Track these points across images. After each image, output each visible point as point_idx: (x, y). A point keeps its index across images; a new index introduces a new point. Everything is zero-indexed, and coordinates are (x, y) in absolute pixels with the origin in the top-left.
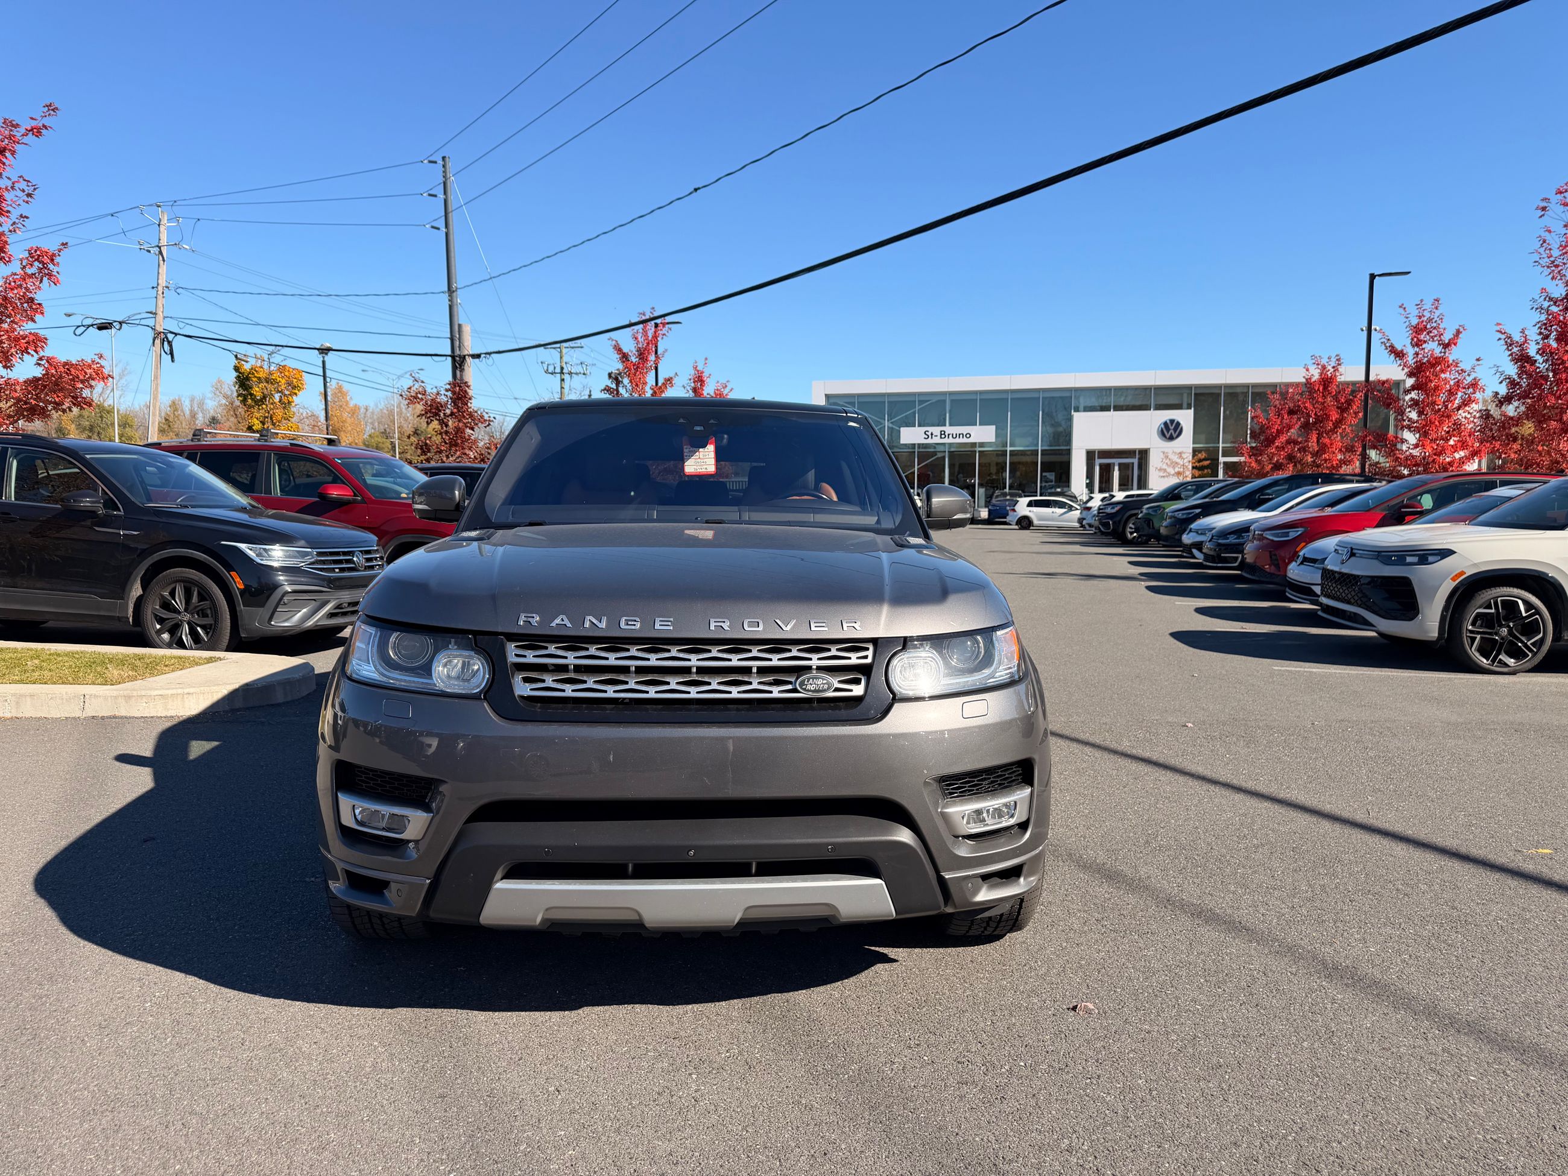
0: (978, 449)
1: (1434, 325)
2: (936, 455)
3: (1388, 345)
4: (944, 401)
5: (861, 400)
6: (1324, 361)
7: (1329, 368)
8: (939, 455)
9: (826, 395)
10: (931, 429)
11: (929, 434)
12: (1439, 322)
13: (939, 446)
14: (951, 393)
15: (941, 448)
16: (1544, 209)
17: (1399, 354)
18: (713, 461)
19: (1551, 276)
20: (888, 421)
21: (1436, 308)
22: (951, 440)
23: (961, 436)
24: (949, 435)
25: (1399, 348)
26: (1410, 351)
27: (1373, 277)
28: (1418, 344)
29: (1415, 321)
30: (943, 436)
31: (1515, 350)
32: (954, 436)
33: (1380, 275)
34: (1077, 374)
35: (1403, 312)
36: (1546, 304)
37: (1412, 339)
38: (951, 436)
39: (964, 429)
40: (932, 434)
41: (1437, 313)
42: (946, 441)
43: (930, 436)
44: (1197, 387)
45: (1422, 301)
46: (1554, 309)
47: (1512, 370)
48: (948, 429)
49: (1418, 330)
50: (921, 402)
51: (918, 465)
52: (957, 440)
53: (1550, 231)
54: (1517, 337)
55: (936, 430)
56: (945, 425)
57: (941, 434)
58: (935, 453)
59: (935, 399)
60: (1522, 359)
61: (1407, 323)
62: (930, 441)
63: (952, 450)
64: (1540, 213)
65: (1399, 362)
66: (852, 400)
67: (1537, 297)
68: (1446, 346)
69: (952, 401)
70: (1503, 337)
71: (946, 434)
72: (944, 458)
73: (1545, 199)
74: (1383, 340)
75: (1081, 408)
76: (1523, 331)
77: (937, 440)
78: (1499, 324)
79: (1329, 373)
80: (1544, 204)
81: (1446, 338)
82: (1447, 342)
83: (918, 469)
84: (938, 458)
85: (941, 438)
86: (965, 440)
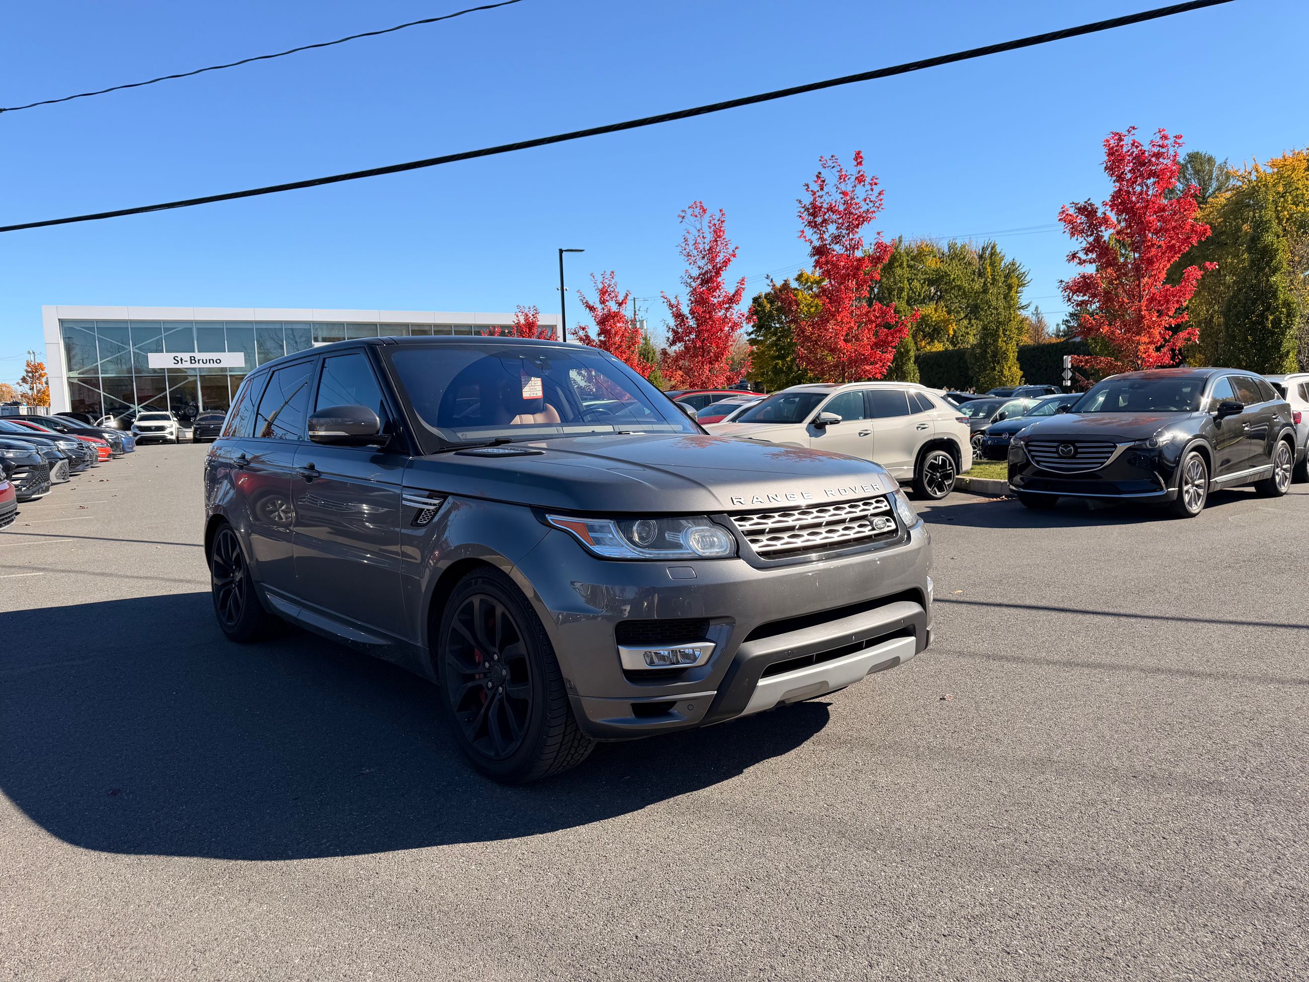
0: (229, 373)
1: (612, 289)
2: (187, 379)
3: (584, 301)
4: (191, 329)
5: (101, 325)
6: (526, 310)
7: (530, 315)
8: (191, 379)
9: (59, 320)
10: (180, 355)
11: (179, 359)
12: (615, 287)
13: (189, 370)
14: (197, 322)
15: (192, 373)
16: (683, 217)
17: (592, 309)
18: (540, 388)
19: (688, 262)
20: (133, 346)
21: (613, 278)
22: (201, 365)
23: (211, 361)
24: (199, 360)
25: (591, 303)
26: (599, 306)
27: (561, 251)
28: (603, 302)
29: (601, 286)
30: (193, 361)
31: (674, 309)
32: (205, 362)
33: (565, 251)
34: (314, 310)
35: (593, 279)
36: (689, 281)
37: (600, 298)
38: (201, 361)
39: (214, 356)
40: (181, 360)
41: (613, 281)
42: (196, 365)
43: (180, 361)
44: (413, 325)
45: (605, 272)
46: (694, 284)
47: (672, 323)
48: (198, 355)
49: (603, 292)
50: (166, 330)
51: (169, 388)
52: (208, 365)
53: (688, 232)
54: (673, 302)
55: (186, 356)
56: (194, 352)
57: (191, 360)
58: (186, 378)
59: (180, 327)
60: (678, 316)
61: (596, 287)
62: (179, 366)
63: (203, 374)
64: (681, 219)
65: (592, 314)
66: (90, 326)
67: (683, 276)
68: (620, 304)
69: (198, 329)
70: (666, 301)
71: (196, 359)
72: (195, 381)
73: (683, 211)
74: (581, 298)
75: (320, 339)
76: (676, 298)
77: (187, 365)
78: (662, 292)
79: (530, 319)
80: (683, 214)
81: (620, 299)
82: (621, 301)
83: (169, 392)
84: (189, 382)
85: (191, 363)
86: (216, 365)
